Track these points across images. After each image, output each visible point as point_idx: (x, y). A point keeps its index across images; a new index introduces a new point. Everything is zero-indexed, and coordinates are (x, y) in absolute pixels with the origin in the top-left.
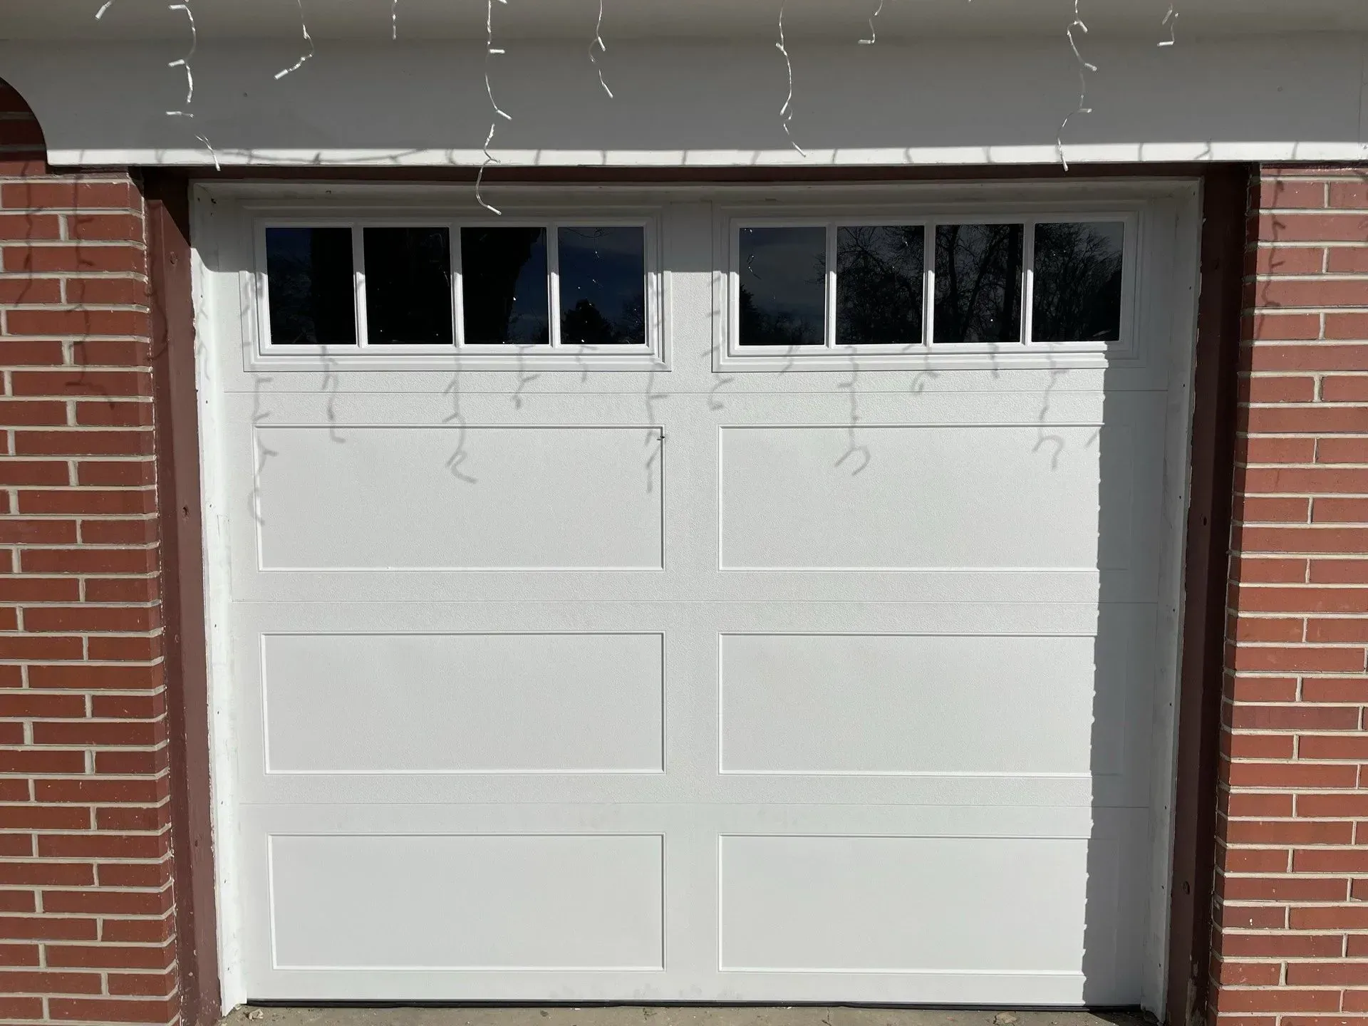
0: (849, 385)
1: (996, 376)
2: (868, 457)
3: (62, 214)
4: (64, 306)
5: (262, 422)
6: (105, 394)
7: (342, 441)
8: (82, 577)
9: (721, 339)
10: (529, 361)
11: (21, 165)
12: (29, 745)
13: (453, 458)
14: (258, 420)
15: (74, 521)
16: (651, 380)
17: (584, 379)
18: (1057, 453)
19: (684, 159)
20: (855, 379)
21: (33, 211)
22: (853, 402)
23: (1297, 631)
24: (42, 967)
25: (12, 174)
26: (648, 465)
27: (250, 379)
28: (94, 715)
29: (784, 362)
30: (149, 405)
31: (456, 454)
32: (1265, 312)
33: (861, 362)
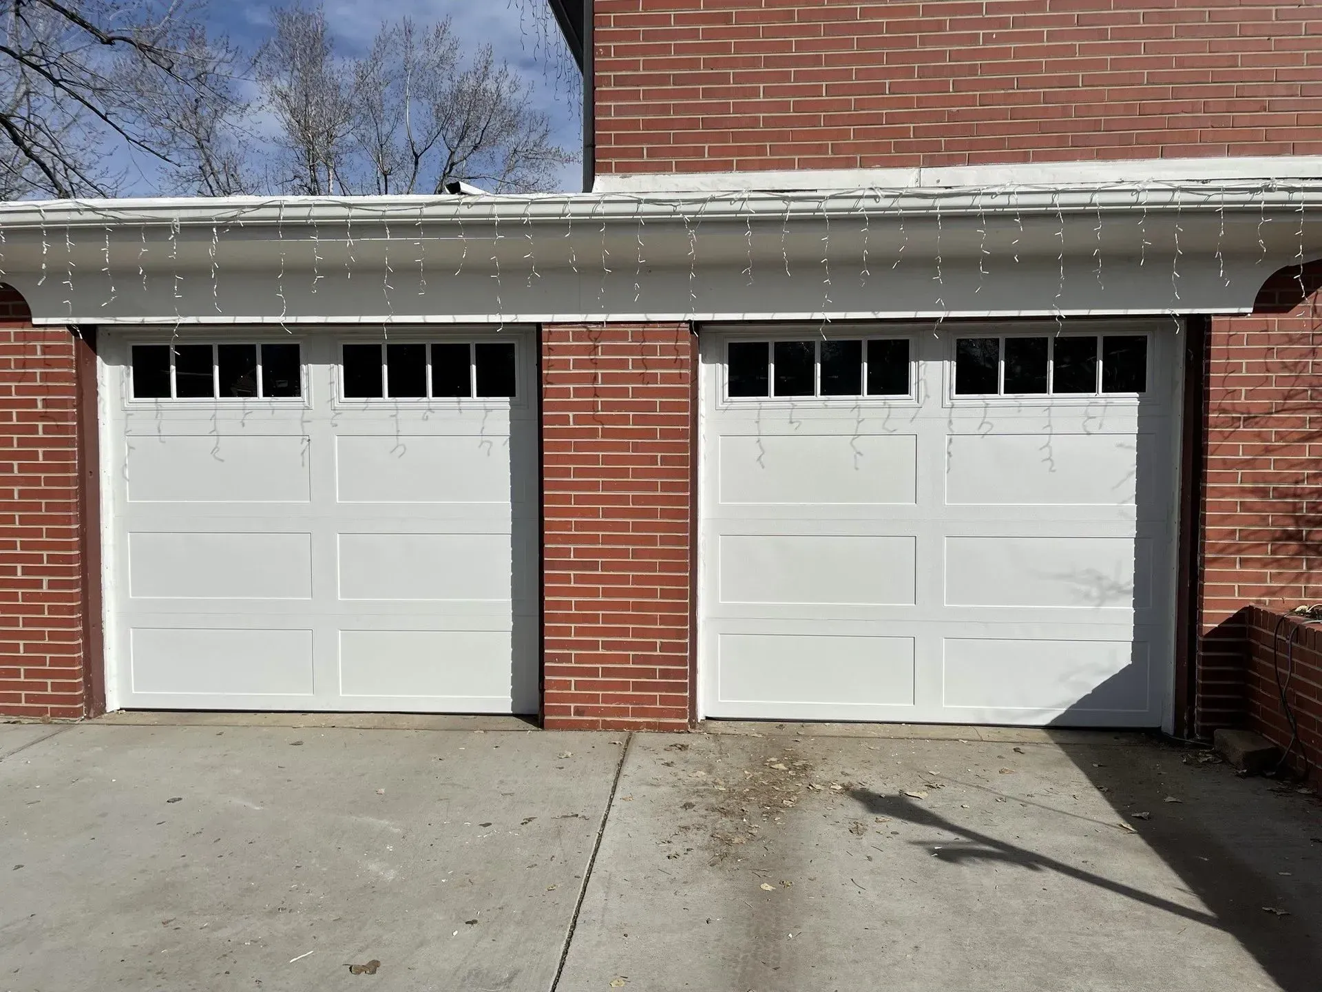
0: (394, 416)
1: (461, 412)
2: (405, 449)
3: (38, 344)
4: (38, 383)
5: (130, 433)
6: (55, 421)
7: (164, 442)
8: (44, 501)
9: (335, 394)
10: (248, 405)
11: (21, 324)
12: (19, 576)
13: (214, 450)
14: (127, 432)
15: (41, 477)
16: (303, 413)
17: (273, 413)
18: (489, 449)
19: (296, 320)
20: (397, 412)
21: (26, 343)
22: (397, 423)
23: (569, 526)
24: (22, 679)
25: (17, 327)
26: (303, 453)
27: (124, 414)
28: (47, 563)
29: (364, 406)
30: (74, 426)
31: (215, 449)
32: (548, 386)
33: (400, 405)
